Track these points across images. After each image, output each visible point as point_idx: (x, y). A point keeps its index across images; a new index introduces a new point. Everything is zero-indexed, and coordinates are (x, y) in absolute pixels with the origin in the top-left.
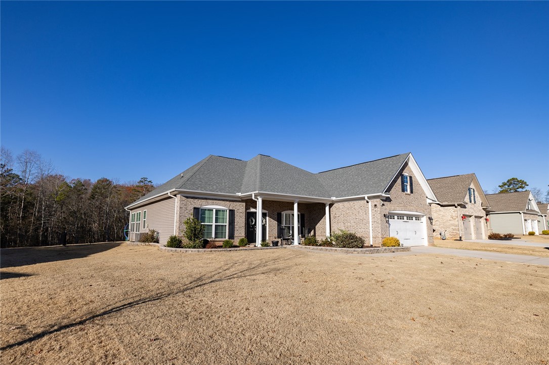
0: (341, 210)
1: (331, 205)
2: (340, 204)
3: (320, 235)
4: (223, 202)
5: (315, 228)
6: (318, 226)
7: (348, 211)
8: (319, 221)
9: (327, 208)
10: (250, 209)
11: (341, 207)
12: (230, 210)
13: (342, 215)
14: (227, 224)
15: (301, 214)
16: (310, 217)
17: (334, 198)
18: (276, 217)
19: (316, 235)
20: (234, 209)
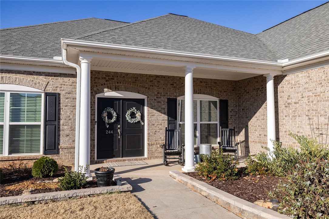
0: (301, 89)
1: (278, 80)
2: (301, 77)
3: (257, 140)
4: (30, 78)
5: (247, 126)
6: (253, 123)
7: (319, 89)
8: (255, 113)
9: (270, 85)
10: (103, 92)
11: (302, 81)
12: (47, 95)
13: (305, 100)
14: (42, 123)
15: (221, 101)
16: (239, 106)
17: (285, 62)
18: (165, 106)
19: (250, 139)
20: (58, 91)
